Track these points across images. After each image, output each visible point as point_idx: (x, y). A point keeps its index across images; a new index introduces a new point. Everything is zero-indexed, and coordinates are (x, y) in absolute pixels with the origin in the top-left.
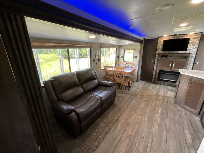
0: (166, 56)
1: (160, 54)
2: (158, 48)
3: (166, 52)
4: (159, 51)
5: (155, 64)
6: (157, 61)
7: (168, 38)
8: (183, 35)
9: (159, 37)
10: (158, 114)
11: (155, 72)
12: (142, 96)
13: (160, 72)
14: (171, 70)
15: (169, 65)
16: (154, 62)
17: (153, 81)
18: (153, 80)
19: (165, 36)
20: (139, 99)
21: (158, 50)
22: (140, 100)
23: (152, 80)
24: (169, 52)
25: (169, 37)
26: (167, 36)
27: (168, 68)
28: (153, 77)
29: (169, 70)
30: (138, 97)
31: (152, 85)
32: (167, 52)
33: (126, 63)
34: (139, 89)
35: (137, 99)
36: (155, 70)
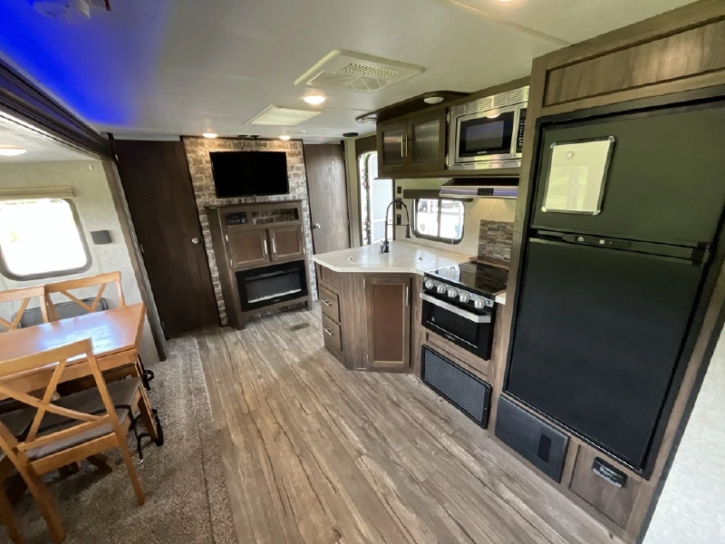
0: (242, 215)
1: (215, 210)
2: (196, 184)
3: (230, 199)
4: (204, 195)
5: (210, 252)
6: (210, 238)
7: (220, 146)
8: (262, 142)
9: (182, 137)
10: (360, 454)
11: (218, 282)
12: (246, 418)
13: (242, 276)
14: (271, 259)
15: (261, 246)
16: (202, 243)
17: (224, 322)
18: (223, 315)
19: (210, 135)
20: (250, 449)
21: (200, 193)
22: (260, 450)
23: (220, 320)
24: (240, 200)
25: (221, 142)
26: (215, 136)
27: (262, 257)
28: (220, 303)
29: (267, 263)
30: (237, 438)
31: (232, 337)
32: (235, 200)
33: (42, 291)
34: (200, 390)
35: (243, 456)
36: (215, 275)
